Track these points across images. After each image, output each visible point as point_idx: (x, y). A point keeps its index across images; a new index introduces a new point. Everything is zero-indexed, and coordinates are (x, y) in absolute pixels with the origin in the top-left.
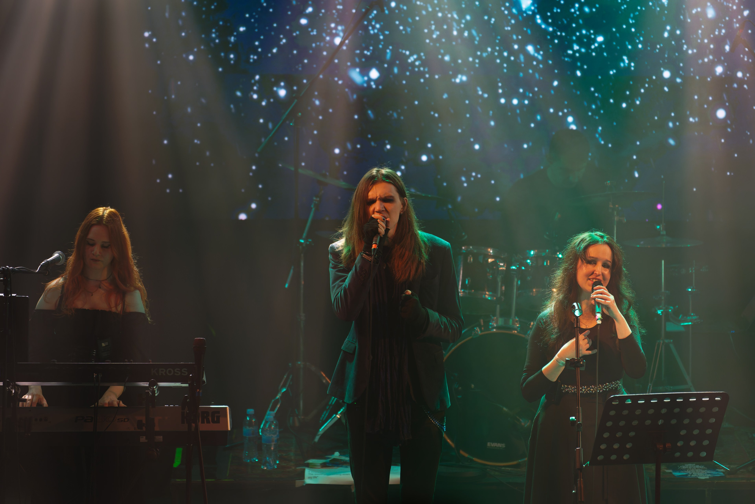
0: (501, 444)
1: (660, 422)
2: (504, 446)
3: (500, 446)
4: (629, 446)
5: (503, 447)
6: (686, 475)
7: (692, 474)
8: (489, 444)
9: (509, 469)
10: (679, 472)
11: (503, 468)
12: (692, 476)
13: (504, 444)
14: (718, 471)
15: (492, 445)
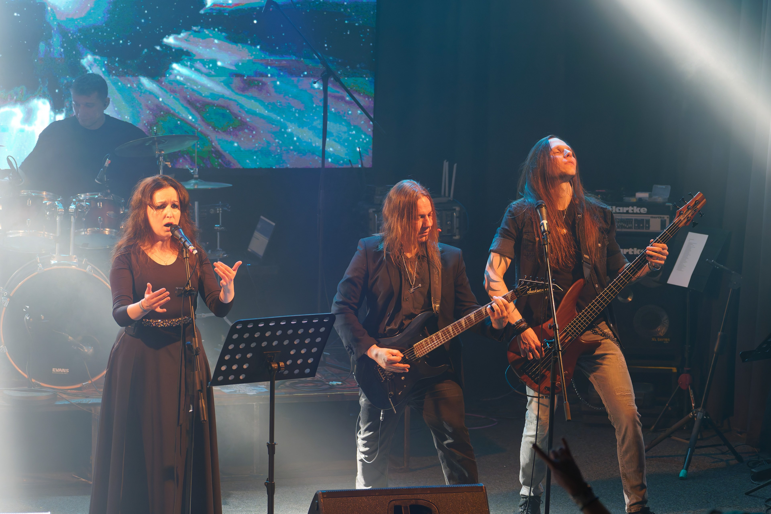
0: (65, 369)
1: (275, 343)
2: (68, 371)
3: (64, 372)
4: (245, 366)
5: (66, 372)
6: (235, 392)
7: (239, 391)
8: (53, 370)
9: (75, 391)
10: (227, 389)
11: (69, 391)
12: (240, 392)
13: (68, 370)
14: (260, 387)
15: (57, 371)
